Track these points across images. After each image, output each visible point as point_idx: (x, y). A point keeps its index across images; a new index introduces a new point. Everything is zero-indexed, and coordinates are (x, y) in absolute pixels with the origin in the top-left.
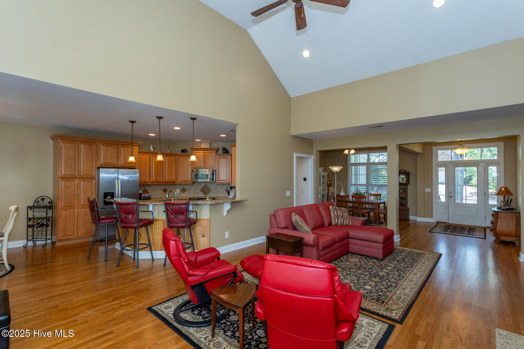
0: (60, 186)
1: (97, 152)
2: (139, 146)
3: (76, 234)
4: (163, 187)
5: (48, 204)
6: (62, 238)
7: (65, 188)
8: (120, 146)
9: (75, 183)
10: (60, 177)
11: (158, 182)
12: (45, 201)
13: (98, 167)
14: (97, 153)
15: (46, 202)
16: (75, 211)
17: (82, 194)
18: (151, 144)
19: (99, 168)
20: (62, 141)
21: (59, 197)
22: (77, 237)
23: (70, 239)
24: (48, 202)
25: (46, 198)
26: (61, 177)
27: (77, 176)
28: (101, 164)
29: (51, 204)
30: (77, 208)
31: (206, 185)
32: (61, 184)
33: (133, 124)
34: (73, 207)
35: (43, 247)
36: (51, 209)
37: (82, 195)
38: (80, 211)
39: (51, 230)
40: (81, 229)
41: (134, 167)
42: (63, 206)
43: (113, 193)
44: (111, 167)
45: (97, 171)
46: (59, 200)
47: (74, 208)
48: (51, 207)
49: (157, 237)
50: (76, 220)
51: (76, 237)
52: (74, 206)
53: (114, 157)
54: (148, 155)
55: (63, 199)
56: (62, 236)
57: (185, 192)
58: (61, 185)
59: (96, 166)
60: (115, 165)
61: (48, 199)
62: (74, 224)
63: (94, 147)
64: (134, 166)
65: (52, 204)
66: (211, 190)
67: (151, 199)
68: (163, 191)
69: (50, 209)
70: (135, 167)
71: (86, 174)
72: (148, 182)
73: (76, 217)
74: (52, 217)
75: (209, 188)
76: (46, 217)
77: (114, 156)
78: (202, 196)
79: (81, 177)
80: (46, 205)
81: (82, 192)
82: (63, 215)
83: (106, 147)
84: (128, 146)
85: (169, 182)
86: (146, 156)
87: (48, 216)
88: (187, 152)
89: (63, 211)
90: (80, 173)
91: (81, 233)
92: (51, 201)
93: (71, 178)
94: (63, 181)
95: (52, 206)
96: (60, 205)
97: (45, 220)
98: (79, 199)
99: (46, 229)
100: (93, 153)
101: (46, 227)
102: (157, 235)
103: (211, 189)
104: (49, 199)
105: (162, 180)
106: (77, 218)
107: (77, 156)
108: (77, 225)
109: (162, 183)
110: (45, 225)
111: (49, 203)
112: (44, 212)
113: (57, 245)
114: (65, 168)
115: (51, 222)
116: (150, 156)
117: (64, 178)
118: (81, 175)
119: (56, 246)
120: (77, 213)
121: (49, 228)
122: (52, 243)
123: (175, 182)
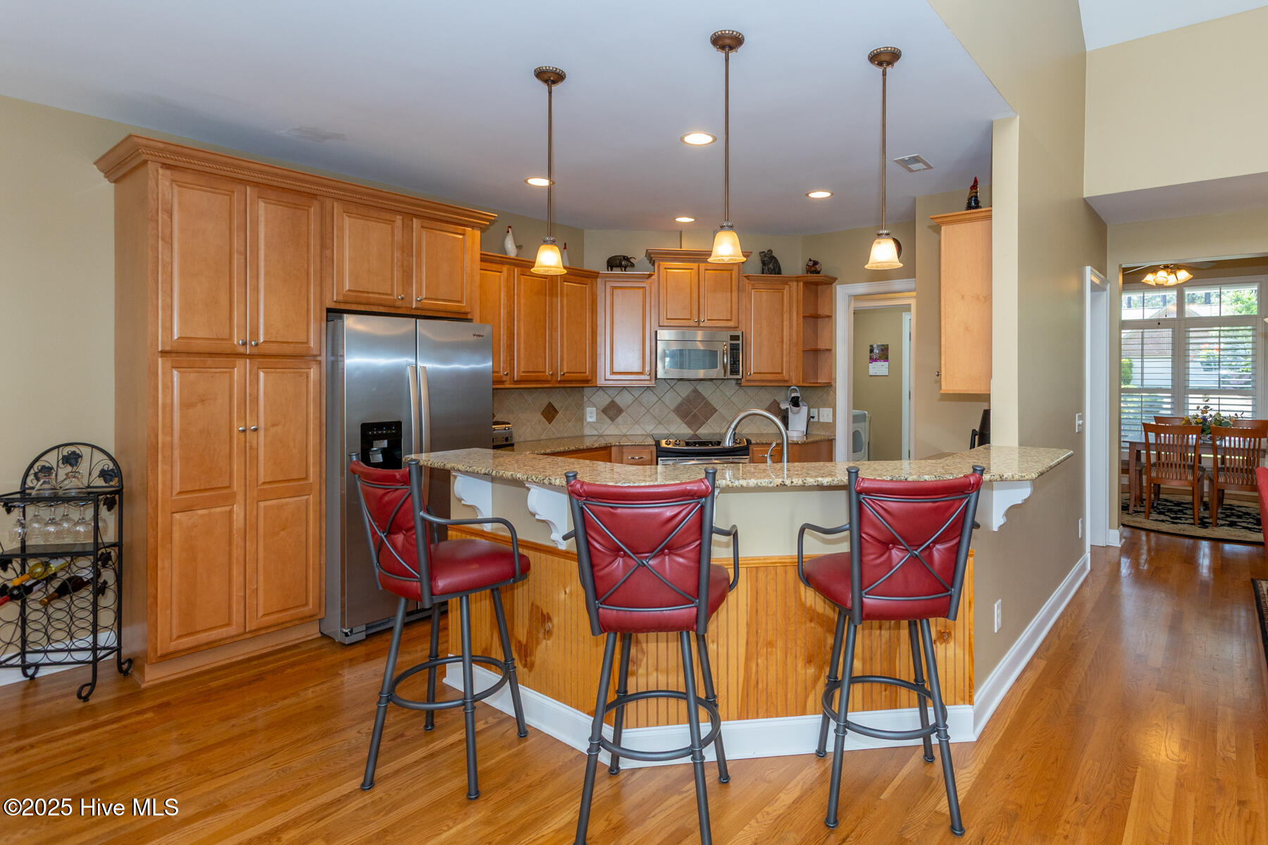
0: (164, 396)
1: (326, 242)
2: (483, 229)
3: (237, 617)
4: (544, 400)
5: (101, 482)
6: (174, 646)
7: (186, 405)
8: (414, 220)
9: (231, 378)
10: (162, 352)
11: (537, 381)
12: (83, 467)
13: (329, 310)
14: (323, 246)
15: (89, 472)
16: (231, 512)
17: (262, 433)
18: (510, 227)
19: (334, 313)
20: (168, 172)
21: (160, 445)
22: (245, 633)
23: (211, 646)
24: (96, 473)
25: (85, 451)
26: (168, 348)
27: (241, 350)
28: (341, 298)
29: (114, 482)
30: (240, 497)
31: (695, 391)
32: (165, 386)
33: (554, 88)
34: (222, 495)
35: (79, 696)
36: (117, 506)
37: (265, 436)
38: (255, 513)
39: (114, 607)
40: (261, 593)
41: (467, 313)
42: (177, 488)
43: (398, 425)
44: (382, 309)
45: (324, 324)
46: (157, 462)
47: (229, 499)
48: (117, 497)
49: (722, 651)
50: (237, 552)
51: (241, 630)
52: (226, 488)
53: (392, 270)
54: (505, 269)
55: (177, 453)
56: (175, 636)
57: (620, 419)
58: (169, 387)
59: (322, 302)
60: (398, 303)
61: (98, 456)
62: (230, 570)
63: (312, 217)
64: (468, 310)
65: (121, 481)
66: (716, 410)
67: (512, 445)
68: (543, 413)
69: (110, 505)
70: (469, 317)
71: (279, 339)
72: (504, 379)
73: (237, 539)
74: (118, 545)
75: (707, 404)
76: (90, 549)
77: (392, 261)
78: (682, 432)
79: (255, 351)
80: (89, 487)
81: (262, 424)
82: (176, 535)
83: (360, 222)
84: (445, 226)
85: (571, 381)
86: (499, 273)
87: (100, 541)
88: (633, 265)
89: (177, 516)
90: (255, 333)
91: (260, 614)
92: (111, 466)
93: (211, 354)
94: (175, 372)
95: (119, 491)
96: (164, 484)
97: (85, 562)
98: (250, 455)
99: (95, 604)
100: (308, 246)
101: (91, 597)
102: (722, 641)
103: (715, 406)
104: (106, 457)
105: (548, 372)
106: (241, 543)
107: (239, 253)
108: (242, 578)
109: (548, 382)
110: (88, 582)
111: (103, 474)
112: (82, 521)
113: (147, 678)
114: (187, 307)
115: (116, 565)
116: (510, 276)
117: (180, 355)
118: (257, 345)
119: (143, 686)
120: (242, 521)
121: (108, 600)
122: (120, 670)
123: (590, 378)
